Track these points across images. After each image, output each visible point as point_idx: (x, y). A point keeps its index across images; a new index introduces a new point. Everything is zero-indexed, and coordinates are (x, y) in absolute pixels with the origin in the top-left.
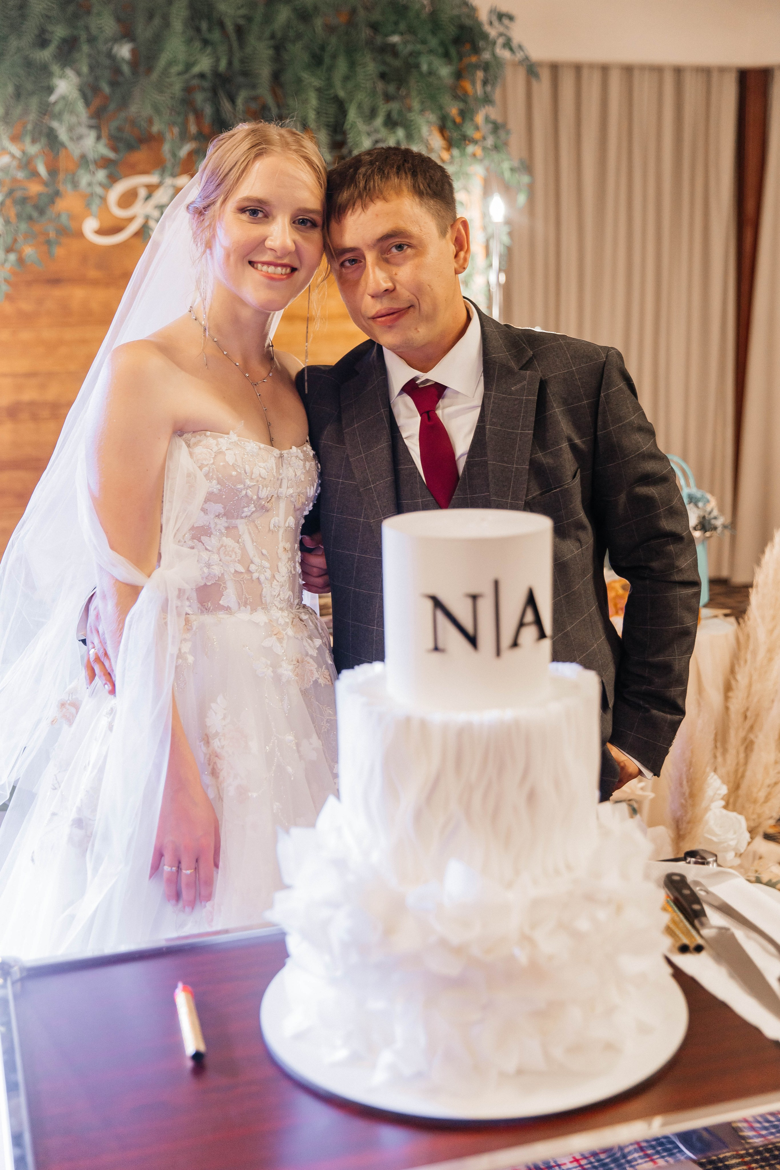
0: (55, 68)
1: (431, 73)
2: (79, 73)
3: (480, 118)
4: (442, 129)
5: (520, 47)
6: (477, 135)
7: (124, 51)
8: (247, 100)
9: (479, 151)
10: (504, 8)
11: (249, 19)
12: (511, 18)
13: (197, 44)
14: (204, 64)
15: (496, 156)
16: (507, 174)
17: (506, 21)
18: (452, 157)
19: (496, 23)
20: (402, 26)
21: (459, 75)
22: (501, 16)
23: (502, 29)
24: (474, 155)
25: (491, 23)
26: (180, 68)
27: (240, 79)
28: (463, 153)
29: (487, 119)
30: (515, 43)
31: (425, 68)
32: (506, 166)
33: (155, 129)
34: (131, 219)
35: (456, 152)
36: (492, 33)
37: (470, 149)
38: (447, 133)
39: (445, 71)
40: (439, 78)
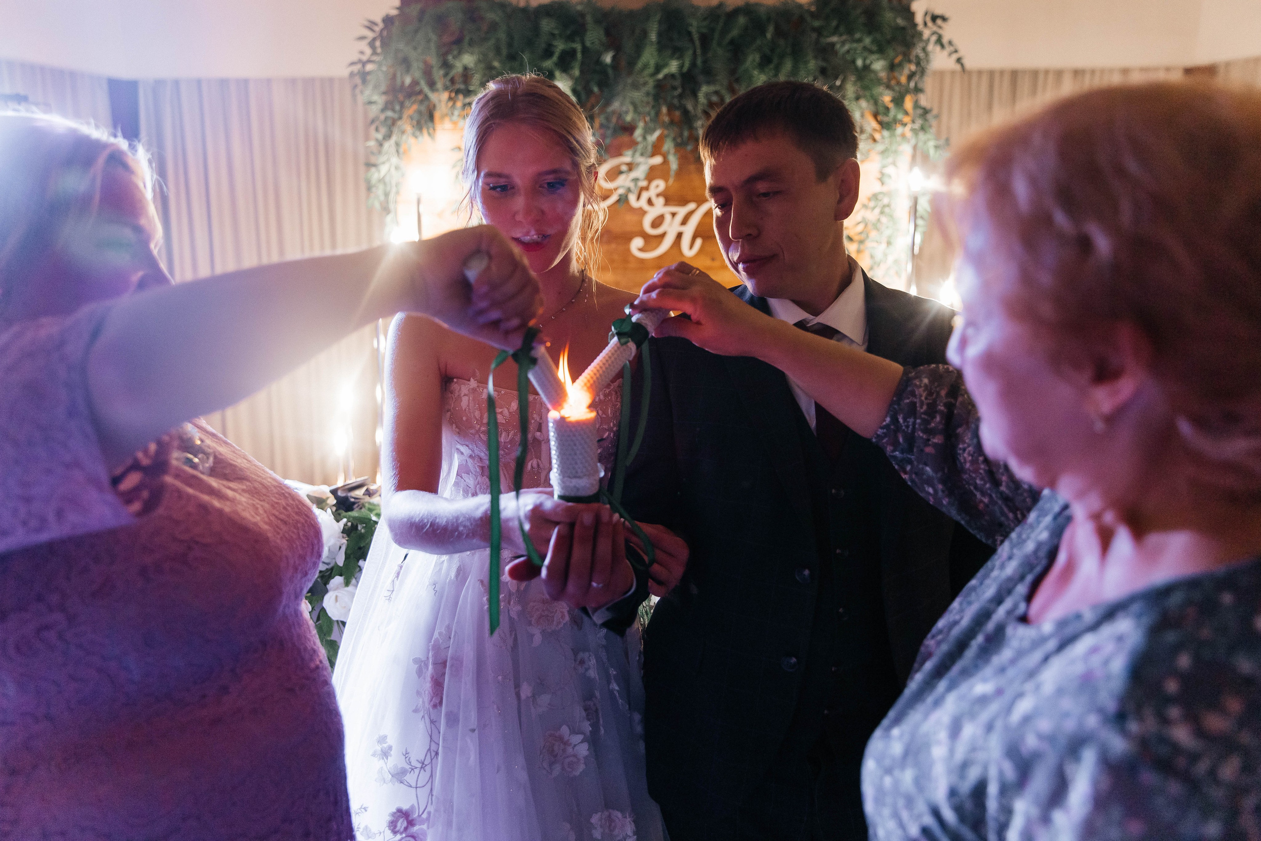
0: (557, 74)
1: (866, 68)
2: (572, 77)
3: (908, 103)
4: (875, 116)
5: (950, 43)
6: (906, 119)
7: (608, 58)
8: (707, 95)
9: (909, 134)
10: (938, 11)
11: (713, 30)
12: (944, 19)
13: (669, 52)
14: (673, 66)
15: (922, 136)
16: (932, 152)
17: (939, 22)
18: (883, 137)
19: (930, 24)
20: (842, 29)
21: (892, 67)
22: (934, 18)
23: (935, 29)
24: (903, 136)
25: (925, 24)
26: (651, 70)
27: (701, 78)
28: (893, 135)
29: (916, 105)
30: (945, 40)
31: (859, 63)
32: (932, 143)
33: (629, 118)
34: (616, 189)
35: (886, 133)
36: (926, 33)
37: (899, 130)
38: (880, 118)
39: (879, 65)
40: (875, 72)
